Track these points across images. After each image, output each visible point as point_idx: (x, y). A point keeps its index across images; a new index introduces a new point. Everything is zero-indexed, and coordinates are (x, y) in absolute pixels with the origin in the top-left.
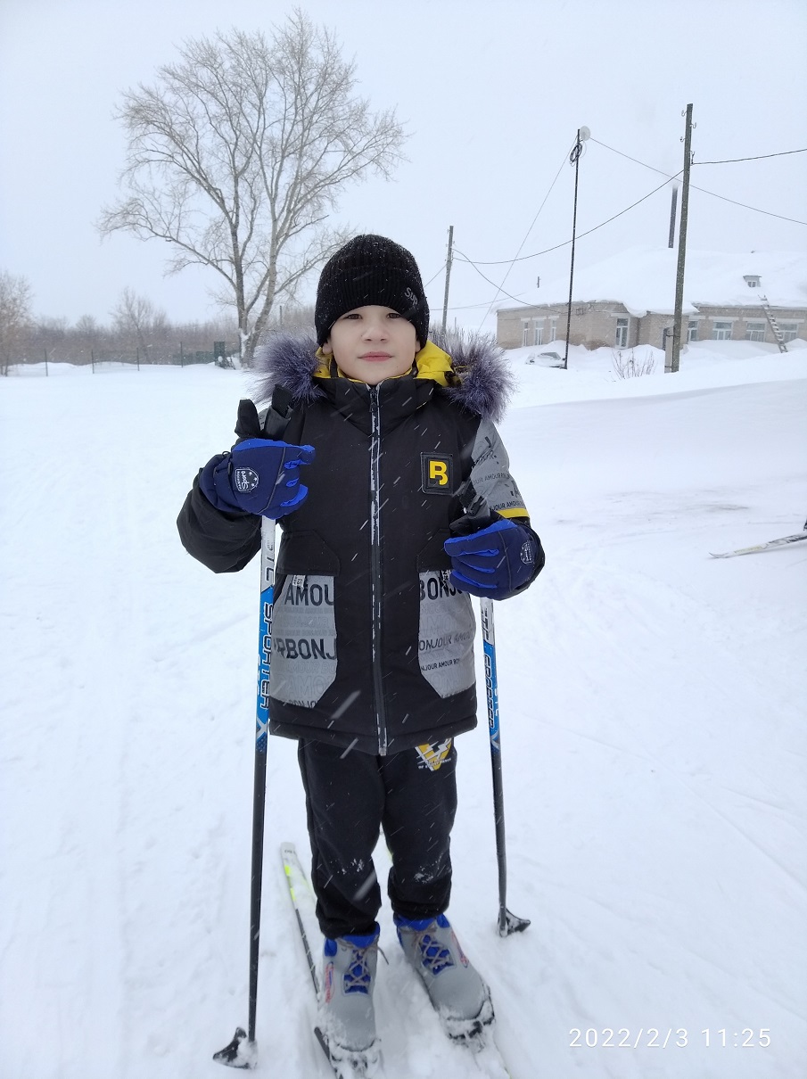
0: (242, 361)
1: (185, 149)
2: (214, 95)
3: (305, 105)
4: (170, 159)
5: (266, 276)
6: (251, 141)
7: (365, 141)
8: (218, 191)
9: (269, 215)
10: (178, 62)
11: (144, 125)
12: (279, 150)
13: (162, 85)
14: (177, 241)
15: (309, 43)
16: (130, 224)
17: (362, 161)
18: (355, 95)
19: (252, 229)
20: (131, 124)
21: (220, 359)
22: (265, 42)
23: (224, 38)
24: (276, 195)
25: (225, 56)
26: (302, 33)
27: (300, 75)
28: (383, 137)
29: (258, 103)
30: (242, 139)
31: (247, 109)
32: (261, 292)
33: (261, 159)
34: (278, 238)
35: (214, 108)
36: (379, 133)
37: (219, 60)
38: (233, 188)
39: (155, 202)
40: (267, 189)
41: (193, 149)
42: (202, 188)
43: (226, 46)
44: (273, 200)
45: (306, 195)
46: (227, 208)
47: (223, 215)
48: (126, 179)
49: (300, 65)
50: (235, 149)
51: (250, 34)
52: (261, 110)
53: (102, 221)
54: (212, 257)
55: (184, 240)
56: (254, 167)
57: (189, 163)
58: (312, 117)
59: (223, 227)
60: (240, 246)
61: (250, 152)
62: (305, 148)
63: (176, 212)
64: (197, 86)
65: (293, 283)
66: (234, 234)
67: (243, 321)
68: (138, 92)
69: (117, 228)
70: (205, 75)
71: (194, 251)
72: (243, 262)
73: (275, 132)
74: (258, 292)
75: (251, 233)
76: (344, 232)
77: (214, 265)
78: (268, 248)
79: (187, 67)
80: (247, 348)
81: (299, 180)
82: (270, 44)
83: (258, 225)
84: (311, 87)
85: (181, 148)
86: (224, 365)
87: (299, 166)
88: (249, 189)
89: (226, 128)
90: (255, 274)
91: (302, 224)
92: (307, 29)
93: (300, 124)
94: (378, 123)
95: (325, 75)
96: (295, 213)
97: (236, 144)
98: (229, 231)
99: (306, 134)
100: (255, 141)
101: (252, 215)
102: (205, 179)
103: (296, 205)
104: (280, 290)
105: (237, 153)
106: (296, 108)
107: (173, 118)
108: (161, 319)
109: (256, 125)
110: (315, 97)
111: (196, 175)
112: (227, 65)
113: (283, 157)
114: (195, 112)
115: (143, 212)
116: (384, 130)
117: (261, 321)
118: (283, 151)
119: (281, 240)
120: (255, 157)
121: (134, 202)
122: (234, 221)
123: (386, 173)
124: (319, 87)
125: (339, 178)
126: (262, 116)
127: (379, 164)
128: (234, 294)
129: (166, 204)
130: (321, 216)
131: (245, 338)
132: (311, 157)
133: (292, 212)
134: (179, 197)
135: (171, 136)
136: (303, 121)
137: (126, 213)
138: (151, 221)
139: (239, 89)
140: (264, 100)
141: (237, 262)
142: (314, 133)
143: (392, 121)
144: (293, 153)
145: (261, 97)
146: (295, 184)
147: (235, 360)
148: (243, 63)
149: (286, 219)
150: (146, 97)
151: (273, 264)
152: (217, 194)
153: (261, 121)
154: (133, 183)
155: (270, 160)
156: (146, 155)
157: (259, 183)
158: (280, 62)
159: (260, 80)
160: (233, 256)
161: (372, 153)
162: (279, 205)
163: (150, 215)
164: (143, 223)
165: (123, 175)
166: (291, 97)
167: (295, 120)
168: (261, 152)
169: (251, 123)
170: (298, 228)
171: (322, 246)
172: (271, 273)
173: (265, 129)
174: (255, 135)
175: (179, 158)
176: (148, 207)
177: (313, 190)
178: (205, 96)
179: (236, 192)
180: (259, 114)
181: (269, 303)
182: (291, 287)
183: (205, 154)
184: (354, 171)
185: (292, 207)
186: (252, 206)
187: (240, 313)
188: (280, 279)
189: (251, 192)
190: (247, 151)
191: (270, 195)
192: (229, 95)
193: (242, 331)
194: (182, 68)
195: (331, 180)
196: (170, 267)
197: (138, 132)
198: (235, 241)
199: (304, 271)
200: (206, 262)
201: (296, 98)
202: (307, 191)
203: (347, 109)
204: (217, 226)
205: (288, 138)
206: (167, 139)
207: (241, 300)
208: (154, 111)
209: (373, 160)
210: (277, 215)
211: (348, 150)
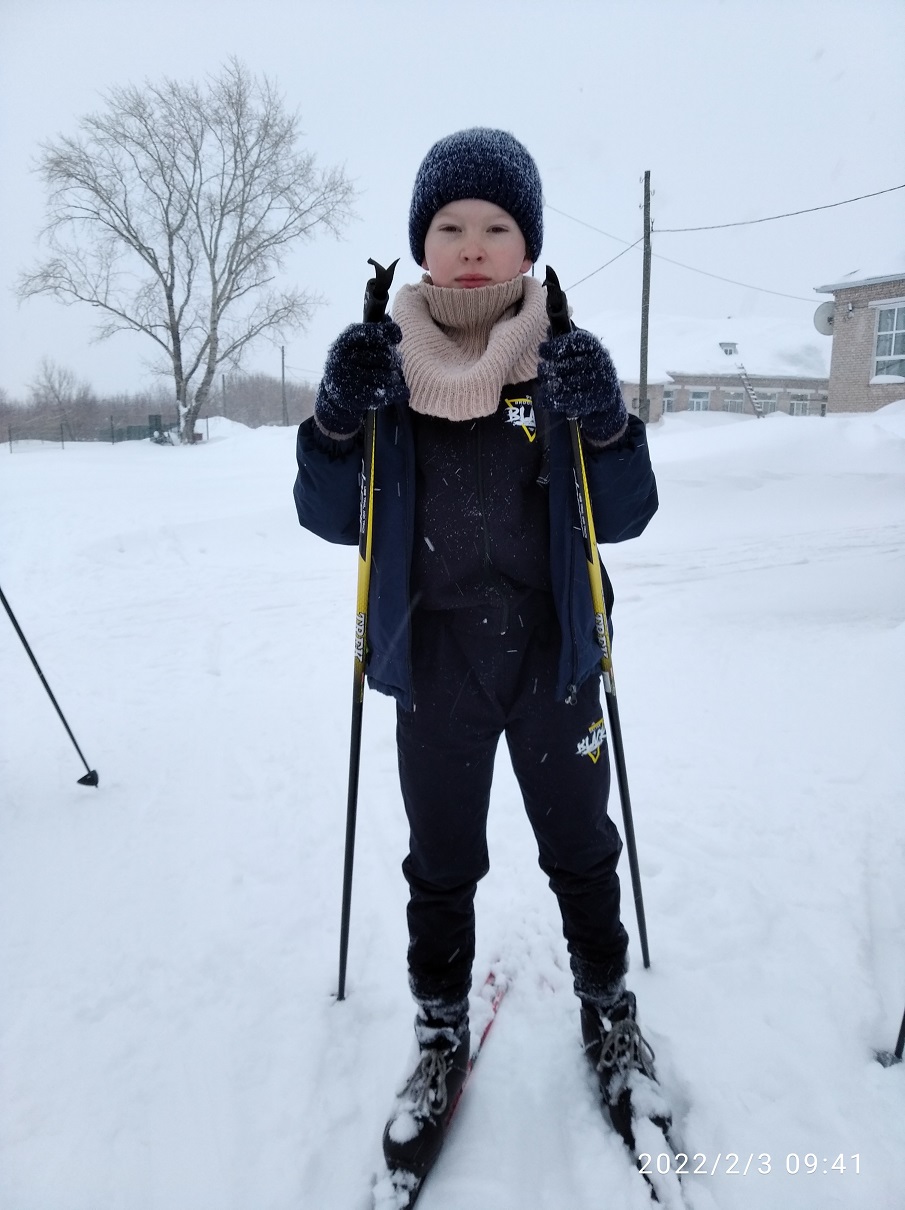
0: (181, 435)
1: (112, 205)
2: (143, 147)
3: (246, 158)
4: (96, 216)
5: (207, 344)
6: (187, 197)
7: (312, 198)
8: (150, 251)
9: (209, 276)
10: (103, 111)
11: (65, 178)
12: (218, 207)
13: (85, 135)
14: (105, 306)
15: (247, 93)
16: (51, 287)
17: (311, 218)
18: (300, 148)
19: (189, 291)
20: (50, 177)
21: (156, 434)
22: (199, 92)
23: (154, 87)
24: (215, 256)
25: (152, 104)
26: (239, 83)
27: (239, 125)
28: (332, 193)
29: (193, 155)
30: (176, 195)
31: (181, 161)
32: (202, 361)
33: (198, 217)
34: (219, 303)
35: (144, 161)
36: (328, 190)
37: (148, 110)
38: (167, 248)
39: (79, 263)
40: (205, 248)
41: (121, 205)
42: (132, 247)
43: (156, 95)
44: (213, 261)
45: (249, 255)
46: (161, 269)
47: (157, 276)
48: (45, 238)
49: (239, 115)
50: (168, 205)
51: (184, 84)
52: (196, 163)
53: (19, 284)
54: (145, 322)
55: (112, 304)
56: (192, 222)
57: (117, 220)
58: (253, 171)
59: (157, 289)
60: (177, 310)
61: (185, 208)
62: (246, 205)
63: (104, 273)
64: (125, 136)
65: (237, 350)
66: (170, 297)
67: (181, 392)
68: (58, 143)
69: (36, 292)
70: (133, 125)
71: (124, 316)
72: (180, 328)
73: (213, 188)
74: (198, 360)
75: (188, 297)
76: (291, 296)
77: (147, 331)
78: (207, 313)
79: (113, 116)
80: (187, 422)
81: (241, 239)
82: (205, 94)
83: (196, 287)
84: (251, 139)
85: (107, 204)
86: (161, 441)
87: (241, 224)
88: (185, 249)
89: (158, 182)
90: (194, 341)
91: (246, 287)
92: (244, 78)
93: (240, 178)
94: (326, 179)
95: (266, 126)
96: (237, 275)
97: (170, 200)
98: (164, 294)
99: (247, 189)
100: (191, 196)
101: (189, 275)
102: (135, 238)
103: (238, 266)
104: (223, 358)
105: (171, 208)
106: (236, 162)
107: (98, 170)
108: (86, 390)
109: (191, 180)
110: (256, 150)
111: (125, 233)
112: (157, 115)
113: (222, 215)
114: (122, 164)
115: (66, 275)
116: (333, 186)
117: (202, 393)
118: (223, 209)
119: (222, 303)
120: (190, 212)
121: (55, 263)
122: (169, 283)
123: (337, 233)
124: (260, 140)
125: (285, 236)
126: (198, 170)
127: (329, 223)
128: (170, 363)
129: (92, 266)
130: (266, 278)
131: (183, 410)
132: (252, 215)
133: (232, 273)
134: (107, 258)
135: (96, 190)
136: (243, 176)
137: (45, 276)
138: (76, 284)
139: (171, 141)
140: (200, 154)
141: (174, 328)
142: (256, 189)
143: (341, 177)
144: (234, 210)
145: (196, 150)
146: (237, 244)
147: (173, 436)
148: (175, 113)
149: (227, 282)
150: (68, 149)
151: (214, 329)
152: (149, 254)
153: (197, 176)
154: (53, 242)
155: (208, 217)
156: (68, 211)
157: (196, 240)
158: (216, 112)
159: (195, 132)
160: (168, 322)
161: (320, 210)
162: (220, 266)
163: (74, 278)
164: (67, 286)
165: (42, 232)
166: (230, 149)
167: (235, 175)
168: (197, 209)
169: (186, 177)
170: (241, 291)
171: (268, 310)
172: (212, 340)
173: (201, 184)
174: (190, 190)
175: (105, 215)
176: (71, 268)
177: (255, 250)
178: (134, 148)
179: (171, 252)
180: (195, 168)
181: (210, 372)
182: (235, 354)
183: (134, 210)
184: (302, 230)
185: (234, 268)
186: (188, 266)
187: (178, 383)
188: (223, 346)
189: (188, 251)
190: (182, 207)
191: (209, 256)
192: (160, 147)
193: (180, 403)
194: (108, 118)
195: (275, 239)
196: (97, 333)
197: (58, 185)
198: (171, 305)
199: (249, 337)
200: (138, 328)
201: (235, 151)
202: (250, 251)
203: (292, 164)
204: (150, 289)
205: (228, 194)
206: (91, 193)
207: (178, 369)
208: (76, 164)
209: (322, 218)
210: (217, 277)
211: (294, 208)
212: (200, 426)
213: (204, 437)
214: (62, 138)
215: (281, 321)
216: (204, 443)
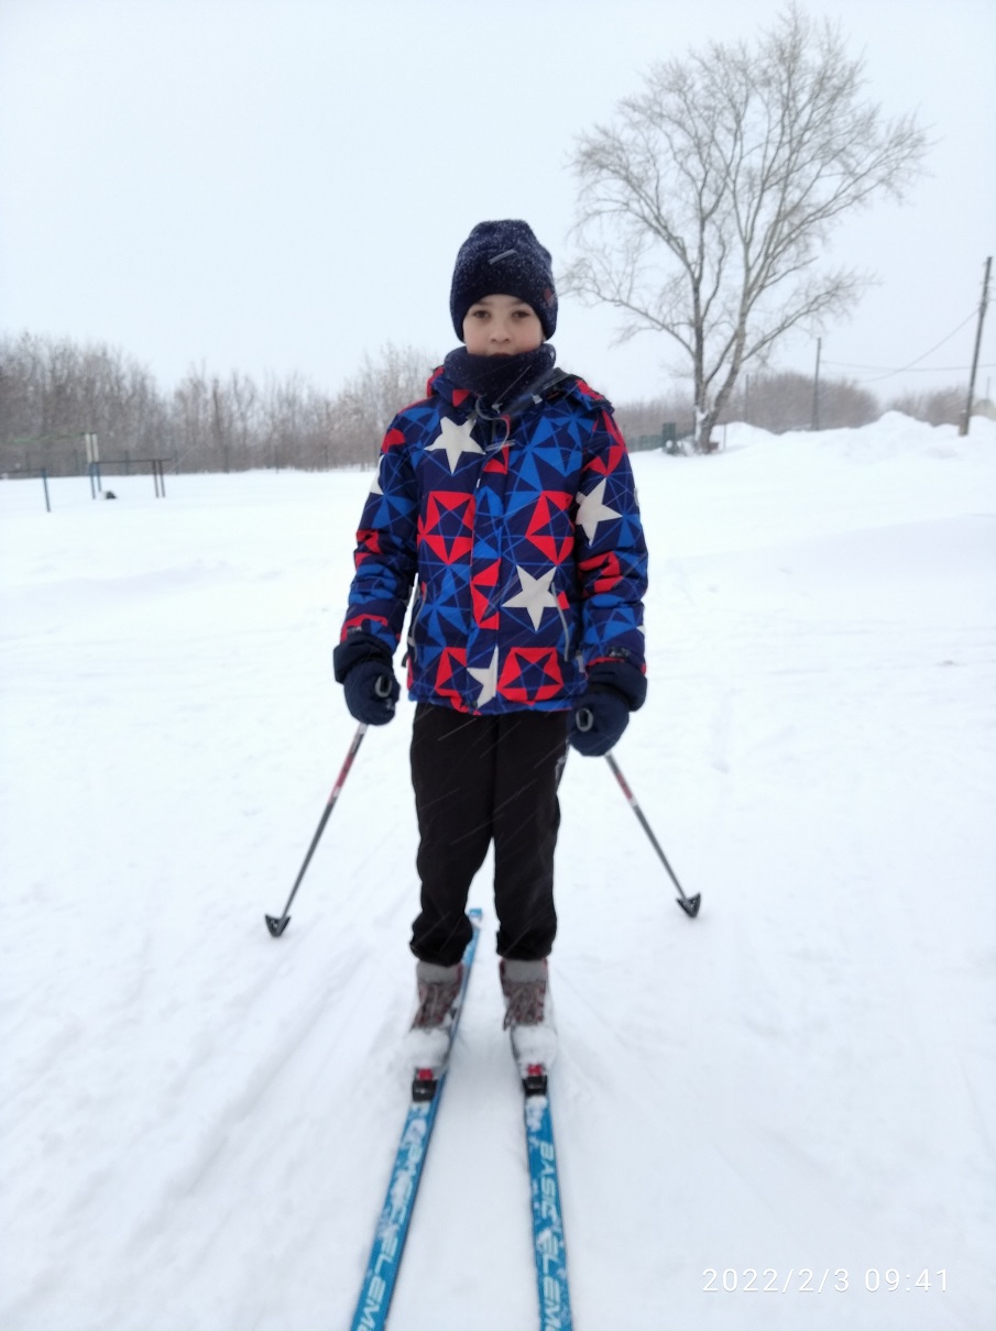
0: (695, 445)
1: (643, 195)
2: (680, 124)
3: (795, 121)
4: (625, 207)
5: (733, 340)
6: (724, 174)
7: (872, 158)
8: (679, 241)
9: (742, 263)
10: (639, 90)
11: (597, 171)
12: (758, 182)
13: (621, 120)
14: (627, 305)
15: (804, 43)
16: (575, 289)
17: (867, 183)
18: (860, 101)
19: (718, 282)
20: (582, 171)
21: (669, 444)
22: (747, 52)
23: (697, 55)
24: (751, 239)
25: (695, 75)
26: (795, 32)
27: (790, 85)
28: (898, 148)
29: (734, 126)
30: (712, 174)
31: (721, 135)
32: (725, 360)
33: (735, 197)
34: (750, 292)
35: (680, 140)
36: (893, 144)
37: (689, 82)
38: (698, 235)
39: (605, 261)
40: (741, 232)
41: (652, 193)
42: (660, 239)
43: (698, 64)
44: (747, 244)
45: (789, 234)
46: (690, 260)
47: (684, 268)
48: (573, 237)
49: (790, 73)
50: (703, 186)
51: (730, 45)
52: (737, 135)
54: (668, 321)
55: (635, 303)
56: (726, 204)
57: (647, 210)
58: (803, 135)
59: (683, 283)
60: (703, 304)
61: (721, 188)
62: (791, 176)
63: (629, 270)
64: (661, 116)
65: (767, 345)
66: (696, 290)
67: (700, 396)
68: (592, 133)
70: (672, 101)
71: (646, 315)
72: (705, 324)
73: (755, 161)
74: (722, 359)
75: (717, 288)
76: (837, 277)
77: (669, 330)
78: (736, 305)
79: (651, 96)
80: (703, 430)
81: (781, 216)
82: (754, 52)
83: (727, 277)
84: (803, 98)
85: (638, 192)
86: (673, 451)
87: (783, 199)
88: (718, 234)
89: (694, 164)
91: (783, 271)
92: (802, 25)
93: (787, 146)
95: (822, 81)
96: (774, 258)
97: (705, 180)
98: (690, 287)
99: (793, 158)
100: (728, 174)
101: (720, 264)
102: (665, 228)
103: (775, 248)
104: (749, 355)
105: (706, 191)
106: (783, 127)
107: (631, 157)
109: (730, 154)
110: (808, 110)
112: (698, 86)
113: (763, 191)
114: (657, 147)
115: (591, 274)
116: (899, 141)
117: (722, 397)
118: (764, 183)
119: (754, 293)
120: (727, 193)
121: (581, 262)
122: (697, 275)
123: (900, 196)
124: (814, 96)
125: (835, 208)
126: (739, 143)
127: (890, 185)
128: (691, 364)
129: (618, 262)
130: (807, 259)
131: (701, 417)
132: (798, 186)
133: (769, 257)
134: (633, 251)
135: (627, 179)
136: (790, 142)
137: (572, 277)
138: (599, 284)
139: (711, 113)
140: (743, 123)
141: (698, 325)
142: (804, 155)
143: (911, 127)
144: (777, 183)
145: (738, 119)
146: (776, 222)
147: (686, 444)
148: (718, 80)
149: (762, 268)
150: (601, 138)
151: (742, 323)
152: (678, 244)
153: (738, 149)
154: (581, 241)
155: (746, 196)
156: (597, 206)
157: (731, 224)
158: (765, 72)
159: (739, 99)
160: (693, 318)
161: (881, 172)
162: (756, 249)
163: (599, 277)
164: (590, 287)
165: (570, 232)
166: (777, 113)
167: (781, 142)
168: (735, 187)
169: (725, 152)
170: (777, 276)
171: (807, 296)
172: (739, 335)
173: (741, 158)
174: (728, 167)
176: (597, 267)
177: (798, 227)
178: (669, 127)
179: (702, 239)
180: (736, 141)
181: (734, 372)
182: (763, 351)
183: (665, 197)
184: (856, 198)
185: (771, 250)
186: (719, 254)
187: (697, 386)
188: (750, 342)
189: (720, 237)
190: (717, 188)
191: (744, 239)
192: (699, 123)
193: (698, 409)
194: (645, 97)
195: (823, 211)
196: (618, 336)
197: (589, 178)
198: (697, 300)
199: (781, 329)
200: (659, 327)
201: (784, 115)
202: (793, 227)
203: (850, 119)
204: (676, 283)
205: (770, 167)
206: (621, 183)
207: (699, 370)
208: (609, 153)
209: (882, 181)
210: (751, 263)
211: (849, 172)
212: (717, 433)
213: (721, 447)
214: (597, 127)
215: (822, 309)
216: (720, 452)
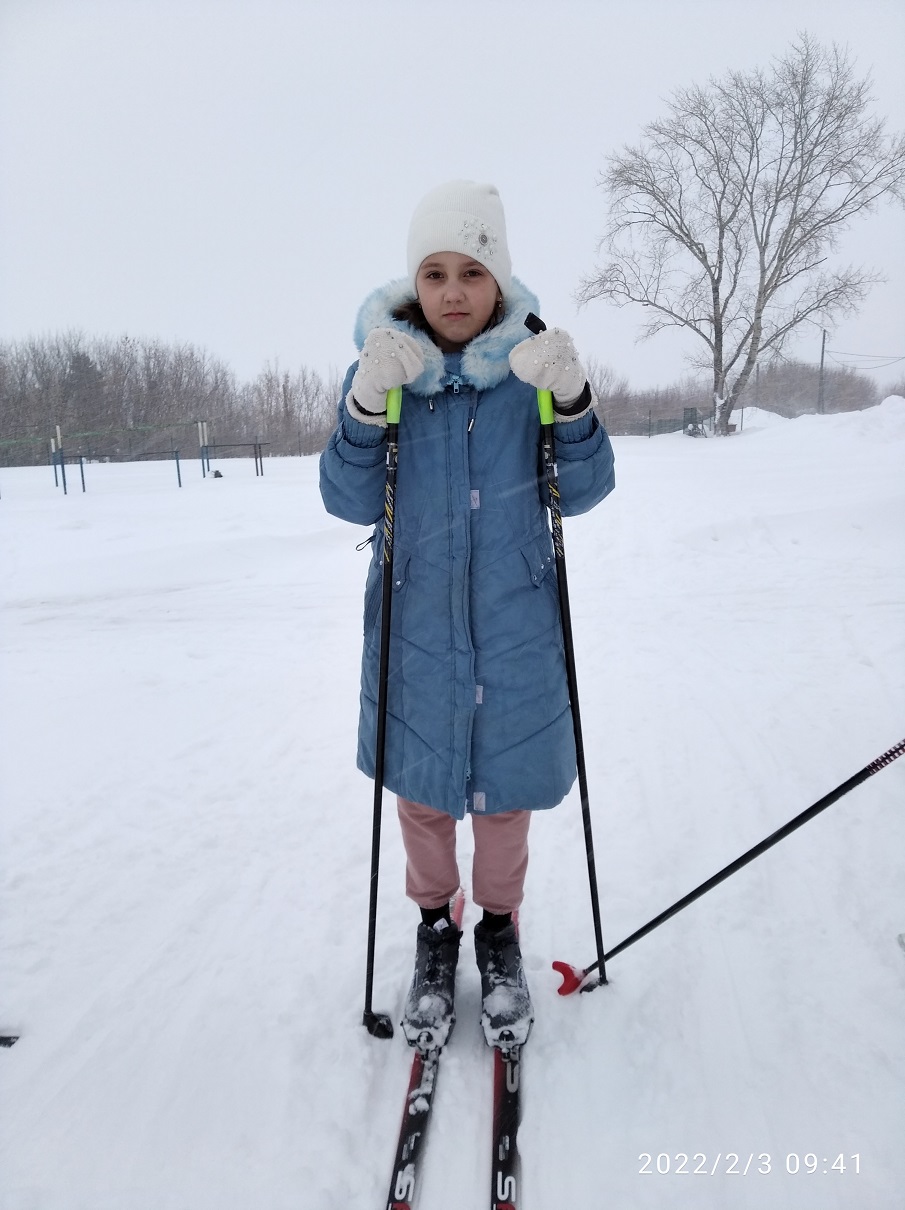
0: (715, 428)
1: (668, 207)
2: (701, 144)
3: (806, 138)
4: (651, 219)
5: (749, 333)
6: (741, 187)
7: (878, 168)
8: (700, 246)
9: (758, 265)
10: (665, 115)
11: (627, 187)
12: (773, 193)
13: (648, 142)
14: (654, 305)
15: (814, 69)
16: (608, 291)
17: (873, 190)
18: (866, 117)
19: (735, 282)
20: (614, 187)
21: (690, 427)
22: (763, 79)
23: (717, 83)
24: (766, 244)
25: (715, 100)
26: (807, 59)
27: (802, 106)
29: (750, 144)
30: (731, 186)
31: (738, 152)
32: (743, 352)
33: (751, 206)
34: (765, 292)
36: (898, 156)
37: (710, 107)
38: (717, 241)
39: (634, 266)
40: (757, 237)
41: (676, 205)
42: (684, 245)
43: (719, 91)
44: (763, 250)
45: (801, 238)
46: (710, 263)
47: (704, 270)
48: (605, 245)
49: (802, 95)
50: (722, 198)
51: (748, 74)
52: (753, 151)
53: (580, 291)
54: (690, 317)
55: (661, 302)
56: (742, 214)
57: (671, 219)
58: (813, 149)
59: (703, 283)
60: (722, 302)
61: (739, 198)
62: (803, 187)
63: (656, 273)
64: (685, 136)
65: (780, 338)
66: (716, 290)
67: (718, 383)
68: (623, 155)
69: (594, 297)
70: (694, 125)
71: (671, 313)
72: (724, 320)
74: (739, 350)
75: (734, 288)
76: (846, 275)
77: (691, 326)
78: (753, 303)
79: (676, 120)
80: (722, 413)
81: (794, 222)
82: (769, 78)
83: (743, 277)
84: (814, 116)
85: (663, 205)
86: (694, 434)
87: (795, 208)
88: (735, 240)
89: (714, 179)
90: (737, 332)
91: (795, 272)
92: (813, 52)
93: (799, 160)
94: (897, 144)
95: (831, 99)
96: (787, 260)
98: (710, 287)
99: (805, 170)
100: (745, 185)
101: (736, 267)
102: (688, 235)
103: (788, 251)
104: (764, 347)
105: (724, 202)
106: (796, 143)
107: (656, 174)
108: (623, 387)
109: (747, 169)
110: (818, 127)
111: (677, 231)
112: (718, 110)
113: (777, 201)
114: (680, 164)
115: (622, 278)
117: (739, 385)
118: (778, 193)
119: (769, 291)
120: (744, 203)
121: (613, 267)
122: (716, 277)
124: (823, 118)
125: (843, 213)
126: (755, 159)
127: (894, 192)
128: (711, 356)
130: (818, 260)
131: (720, 402)
132: (809, 195)
133: (782, 259)
134: (659, 257)
135: (652, 193)
136: (802, 157)
137: (603, 281)
138: (629, 286)
139: (730, 134)
140: (759, 142)
141: (717, 322)
142: (815, 168)
144: (789, 194)
145: (754, 139)
146: (789, 228)
147: (705, 427)
148: (736, 104)
149: (776, 269)
150: (631, 158)
151: (758, 318)
152: (699, 249)
153: (754, 164)
154: (613, 248)
155: (763, 206)
156: (627, 218)
157: (747, 231)
158: (779, 95)
159: (755, 120)
160: (712, 314)
161: (886, 180)
163: (629, 280)
164: (621, 289)
165: (603, 242)
166: (790, 131)
167: (793, 157)
168: (752, 199)
169: (742, 167)
170: (790, 276)
171: (818, 293)
172: (756, 328)
173: (758, 172)
174: (745, 179)
175: (661, 217)
176: (627, 271)
177: (809, 232)
178: (692, 147)
179: (721, 244)
180: (751, 156)
181: (750, 362)
182: (777, 343)
184: (863, 204)
185: (784, 253)
186: (736, 257)
187: (717, 375)
188: (765, 335)
189: (737, 243)
190: (735, 198)
191: (759, 244)
192: (719, 143)
193: (717, 395)
194: (670, 121)
195: (832, 218)
196: (644, 332)
197: (620, 191)
198: (716, 299)
199: (795, 322)
200: (682, 323)
201: (796, 133)
202: (805, 232)
203: (856, 133)
204: (696, 284)
205: (785, 178)
206: (647, 198)
207: (718, 361)
208: (637, 171)
209: (888, 188)
210: (766, 266)
211: (855, 181)
212: (735, 417)
213: (738, 428)
214: (627, 149)
215: (831, 304)
216: (738, 434)
